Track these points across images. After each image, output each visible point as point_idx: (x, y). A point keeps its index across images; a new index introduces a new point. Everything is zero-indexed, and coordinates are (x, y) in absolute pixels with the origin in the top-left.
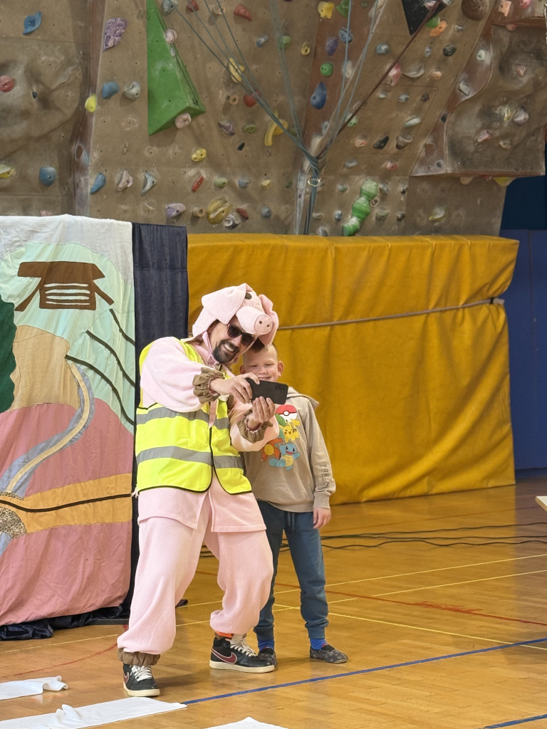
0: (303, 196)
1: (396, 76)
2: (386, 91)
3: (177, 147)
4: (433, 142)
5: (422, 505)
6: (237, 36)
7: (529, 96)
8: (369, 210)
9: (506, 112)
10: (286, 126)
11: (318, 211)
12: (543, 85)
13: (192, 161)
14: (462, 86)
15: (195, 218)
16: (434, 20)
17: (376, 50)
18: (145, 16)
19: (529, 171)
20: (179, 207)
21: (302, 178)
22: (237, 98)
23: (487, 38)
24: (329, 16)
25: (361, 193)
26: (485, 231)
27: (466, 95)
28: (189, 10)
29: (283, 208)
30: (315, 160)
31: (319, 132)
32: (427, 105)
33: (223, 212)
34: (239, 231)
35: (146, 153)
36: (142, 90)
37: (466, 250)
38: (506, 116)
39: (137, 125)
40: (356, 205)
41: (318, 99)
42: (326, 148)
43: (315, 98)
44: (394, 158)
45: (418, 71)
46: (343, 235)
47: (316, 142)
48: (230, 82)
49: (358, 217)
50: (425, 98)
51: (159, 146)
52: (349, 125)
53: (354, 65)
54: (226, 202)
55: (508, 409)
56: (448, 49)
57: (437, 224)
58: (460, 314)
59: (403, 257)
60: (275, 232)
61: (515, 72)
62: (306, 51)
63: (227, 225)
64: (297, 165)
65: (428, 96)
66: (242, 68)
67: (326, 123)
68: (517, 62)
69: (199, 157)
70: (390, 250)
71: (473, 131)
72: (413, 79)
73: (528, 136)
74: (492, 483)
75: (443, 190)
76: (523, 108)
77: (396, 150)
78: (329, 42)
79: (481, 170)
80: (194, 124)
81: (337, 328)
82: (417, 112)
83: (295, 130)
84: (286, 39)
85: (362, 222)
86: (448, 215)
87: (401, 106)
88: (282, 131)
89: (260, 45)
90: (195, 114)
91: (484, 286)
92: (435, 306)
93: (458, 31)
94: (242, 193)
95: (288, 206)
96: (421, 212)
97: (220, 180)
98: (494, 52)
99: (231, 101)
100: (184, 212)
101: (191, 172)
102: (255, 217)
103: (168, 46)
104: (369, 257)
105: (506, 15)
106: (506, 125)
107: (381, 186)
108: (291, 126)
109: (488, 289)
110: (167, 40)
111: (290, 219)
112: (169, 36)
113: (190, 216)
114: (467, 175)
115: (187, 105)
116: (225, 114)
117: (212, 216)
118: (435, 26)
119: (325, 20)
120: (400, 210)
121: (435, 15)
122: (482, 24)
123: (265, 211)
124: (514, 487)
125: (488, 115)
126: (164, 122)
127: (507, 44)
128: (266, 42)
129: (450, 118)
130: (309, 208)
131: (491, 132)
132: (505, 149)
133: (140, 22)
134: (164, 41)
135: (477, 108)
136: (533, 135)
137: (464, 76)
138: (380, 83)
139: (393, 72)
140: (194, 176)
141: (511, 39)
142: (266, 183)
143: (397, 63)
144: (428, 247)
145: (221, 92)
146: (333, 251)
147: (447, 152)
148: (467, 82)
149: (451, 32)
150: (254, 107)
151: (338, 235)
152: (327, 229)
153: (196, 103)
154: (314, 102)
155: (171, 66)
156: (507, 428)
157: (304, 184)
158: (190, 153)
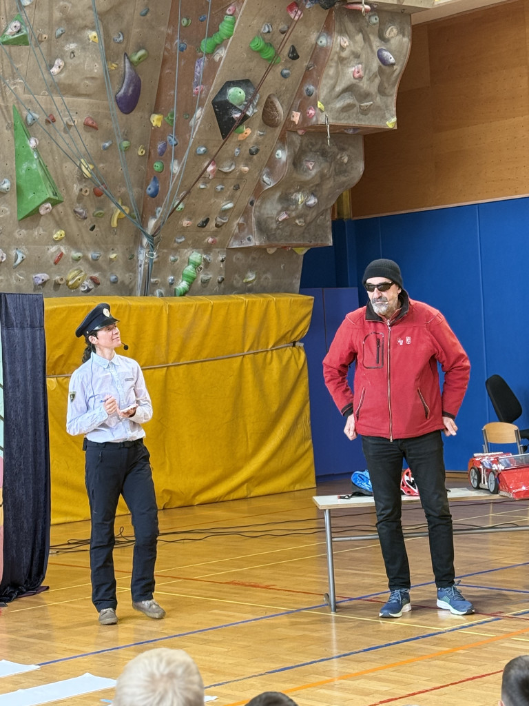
0: (143, 266)
1: (213, 171)
2: (205, 183)
3: (41, 229)
4: (244, 221)
5: (244, 506)
6: (86, 141)
7: (317, 185)
8: (195, 275)
9: (300, 198)
10: (127, 212)
11: (155, 277)
12: (328, 176)
13: (54, 240)
14: (265, 178)
15: (57, 285)
16: (241, 127)
17: (196, 151)
18: (13, 127)
19: (320, 242)
20: (45, 276)
21: (142, 251)
22: (88, 190)
23: (283, 141)
24: (159, 125)
25: (189, 263)
26: (288, 290)
27: (268, 184)
28: (48, 122)
29: (127, 275)
30: (151, 237)
31: (154, 216)
32: (238, 193)
33: (79, 279)
34: (93, 294)
35: (17, 235)
36: (11, 186)
37: (272, 305)
38: (300, 200)
39: (8, 213)
40: (185, 272)
41: (152, 190)
42: (159, 228)
43: (150, 189)
44: (214, 234)
45: (230, 166)
46: (175, 296)
47: (152, 223)
48: (82, 178)
49: (187, 281)
50: (237, 188)
51: (26, 230)
52: (177, 209)
53: (179, 163)
54: (81, 271)
55: (309, 428)
56: (253, 150)
57: (249, 285)
58: (269, 355)
59: (223, 312)
60: (121, 295)
61: (306, 167)
62: (142, 152)
63: (82, 289)
64: (137, 242)
65: (238, 185)
66: (91, 167)
67: (159, 209)
68: (307, 159)
69: (59, 237)
70: (212, 306)
71: (275, 213)
72: (226, 173)
73: (317, 217)
74: (297, 487)
75: (254, 259)
76: (313, 194)
77: (215, 228)
78: (160, 146)
79: (283, 243)
80: (54, 211)
81: (172, 368)
82: (231, 199)
83: (135, 214)
84: (125, 144)
85: (190, 285)
86: (258, 278)
87: (217, 194)
88: (124, 216)
89: (105, 149)
90: (55, 203)
91: (288, 332)
92: (249, 350)
93: (261, 135)
94: (94, 265)
95: (131, 274)
96: (236, 276)
97: (76, 254)
98: (288, 151)
99: (83, 193)
100: (48, 280)
101: (53, 249)
102: (105, 284)
103: (32, 150)
104: (196, 313)
105: (297, 123)
106: (300, 207)
107: (205, 256)
108: (131, 211)
109: (291, 335)
110: (31, 146)
111: (133, 284)
112: (33, 143)
113: (53, 284)
114: (271, 247)
115: (48, 196)
116: (79, 203)
117: (70, 283)
118: (242, 132)
119: (157, 128)
120: (221, 275)
121: (241, 124)
122: (278, 130)
123: (113, 278)
124: (315, 490)
125: (286, 199)
126: (31, 210)
127: (299, 145)
128: (110, 145)
129: (257, 203)
130: (148, 275)
131: (288, 212)
132: (300, 226)
133: (10, 131)
134: (28, 146)
135: (278, 195)
136: (322, 215)
137: (266, 170)
138: (201, 176)
139: (211, 168)
140: (55, 252)
141: (301, 141)
142: (113, 256)
143: (213, 161)
144: (242, 303)
145: (75, 185)
146: (167, 309)
147: (255, 229)
148: (269, 175)
149: (255, 136)
150: (102, 197)
151: (172, 296)
152: (163, 291)
153: (56, 194)
154: (149, 192)
155: (34, 166)
156: (309, 442)
157: (143, 256)
158: (52, 235)
